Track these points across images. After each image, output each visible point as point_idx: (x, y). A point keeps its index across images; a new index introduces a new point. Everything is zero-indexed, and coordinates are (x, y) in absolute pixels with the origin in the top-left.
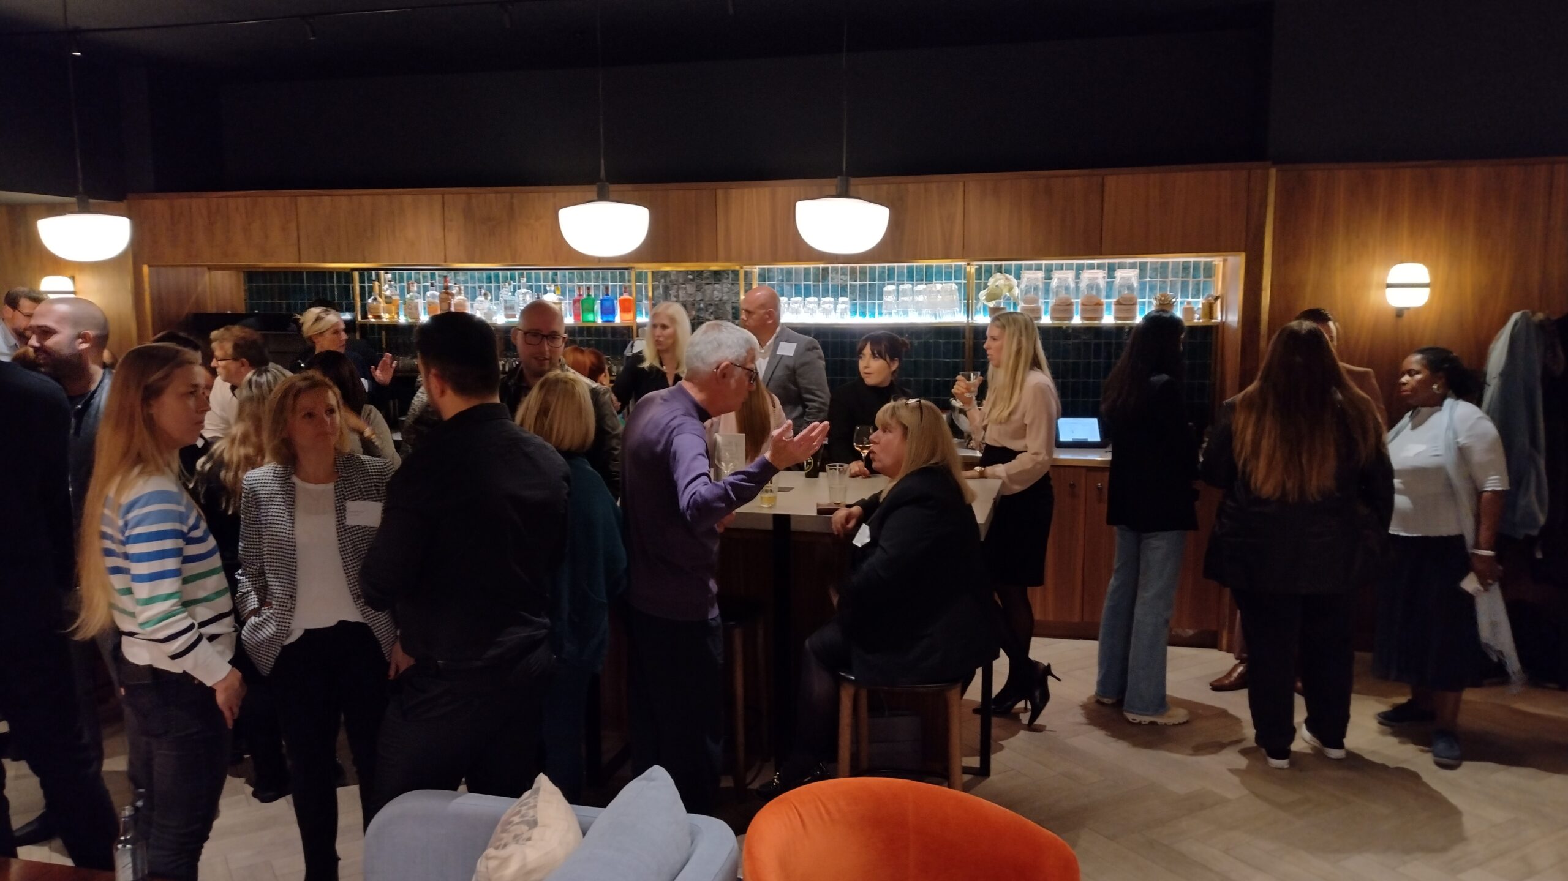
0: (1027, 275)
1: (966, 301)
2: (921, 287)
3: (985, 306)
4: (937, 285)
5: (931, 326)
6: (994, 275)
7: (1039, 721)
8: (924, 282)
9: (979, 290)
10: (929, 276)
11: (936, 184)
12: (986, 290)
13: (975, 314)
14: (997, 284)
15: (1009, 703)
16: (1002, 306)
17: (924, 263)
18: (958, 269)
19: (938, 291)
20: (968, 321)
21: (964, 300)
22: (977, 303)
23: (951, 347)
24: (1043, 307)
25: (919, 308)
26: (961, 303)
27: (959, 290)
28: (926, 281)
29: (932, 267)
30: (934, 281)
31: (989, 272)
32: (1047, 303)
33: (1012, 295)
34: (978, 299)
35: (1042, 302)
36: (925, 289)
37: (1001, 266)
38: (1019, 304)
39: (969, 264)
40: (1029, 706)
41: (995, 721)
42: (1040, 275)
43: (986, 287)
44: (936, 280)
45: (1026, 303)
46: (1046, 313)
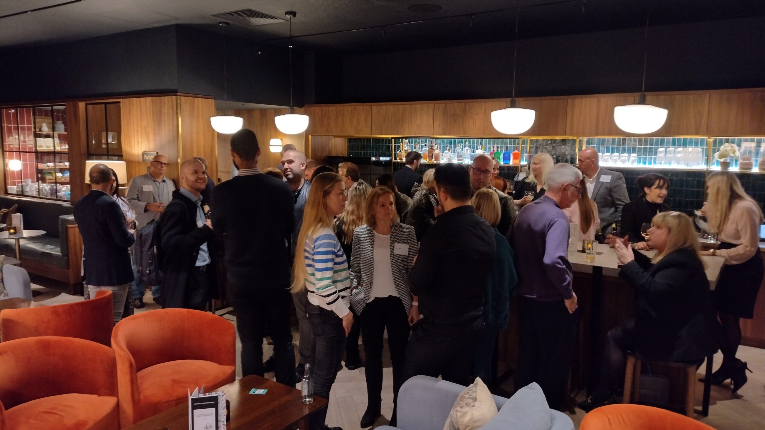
0: (745, 145)
1: (706, 158)
2: (680, 149)
3: (717, 161)
4: (689, 148)
5: (684, 171)
6: (724, 144)
7: (740, 392)
8: (682, 146)
9: (714, 152)
10: (685, 144)
11: (692, 96)
12: (719, 152)
13: (711, 165)
14: (726, 149)
15: (721, 379)
16: (728, 161)
17: (682, 137)
18: (702, 141)
19: (690, 152)
20: (707, 169)
21: (705, 157)
22: (713, 159)
23: (695, 182)
24: (754, 163)
25: (678, 162)
26: (703, 159)
27: (703, 151)
28: (683, 146)
29: (687, 139)
30: (688, 147)
31: (721, 143)
32: (756, 161)
33: (735, 156)
34: (713, 157)
35: (753, 160)
36: (682, 151)
37: (728, 139)
38: (739, 160)
39: (709, 138)
40: (733, 382)
41: (713, 387)
42: (753, 145)
43: (719, 150)
44: (689, 146)
45: (743, 159)
46: (756, 166)
